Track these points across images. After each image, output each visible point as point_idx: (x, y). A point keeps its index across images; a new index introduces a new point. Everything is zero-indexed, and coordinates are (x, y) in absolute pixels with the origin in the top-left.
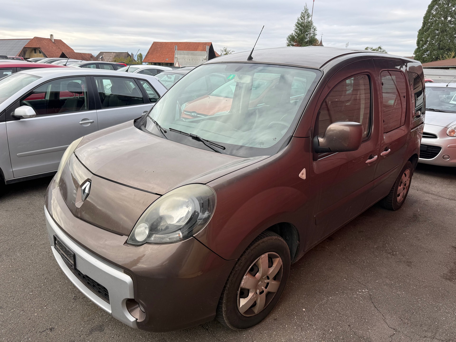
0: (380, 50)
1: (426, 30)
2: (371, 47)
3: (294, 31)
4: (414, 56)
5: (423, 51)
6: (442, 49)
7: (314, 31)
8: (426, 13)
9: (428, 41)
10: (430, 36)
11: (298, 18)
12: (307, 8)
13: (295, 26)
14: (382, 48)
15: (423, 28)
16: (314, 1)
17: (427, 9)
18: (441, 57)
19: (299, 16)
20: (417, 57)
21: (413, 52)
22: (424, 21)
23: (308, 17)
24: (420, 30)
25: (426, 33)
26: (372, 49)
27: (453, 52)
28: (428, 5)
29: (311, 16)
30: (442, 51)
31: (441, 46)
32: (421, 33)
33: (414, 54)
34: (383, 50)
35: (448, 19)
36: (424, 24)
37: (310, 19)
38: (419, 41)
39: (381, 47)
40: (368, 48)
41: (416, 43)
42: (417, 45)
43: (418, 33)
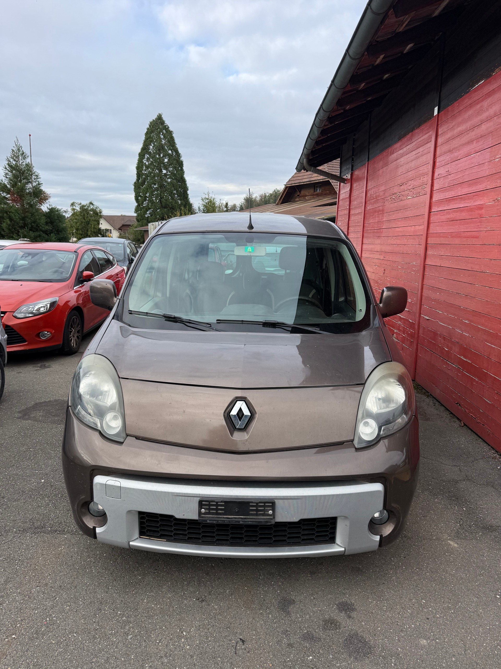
0: (92, 206)
1: (142, 183)
2: (79, 203)
3: (4, 176)
4: (135, 215)
5: (144, 209)
6: (165, 208)
7: (36, 179)
8: (138, 163)
9: (146, 197)
10: (149, 190)
11: (8, 158)
12: (19, 144)
13: (4, 169)
14: (94, 203)
15: (138, 180)
16: (30, 135)
17: (137, 157)
18: (166, 217)
19: (9, 155)
20: (139, 216)
21: (134, 210)
22: (137, 172)
23: (24, 158)
24: (135, 183)
25: (143, 187)
26: (80, 204)
27: (178, 211)
28: (138, 154)
29: (30, 157)
30: (166, 209)
31: (163, 204)
32: (137, 186)
33: (135, 213)
34: (96, 207)
35: (163, 173)
36: (139, 175)
37: (28, 160)
38: (138, 197)
39: (92, 202)
40: (75, 204)
41: (134, 199)
42: (136, 202)
43: (133, 187)
